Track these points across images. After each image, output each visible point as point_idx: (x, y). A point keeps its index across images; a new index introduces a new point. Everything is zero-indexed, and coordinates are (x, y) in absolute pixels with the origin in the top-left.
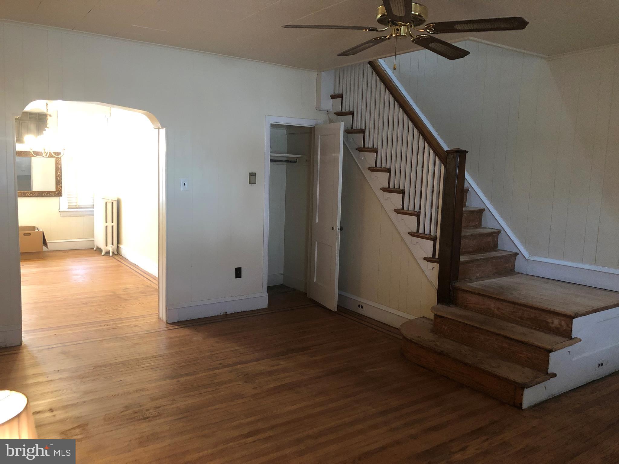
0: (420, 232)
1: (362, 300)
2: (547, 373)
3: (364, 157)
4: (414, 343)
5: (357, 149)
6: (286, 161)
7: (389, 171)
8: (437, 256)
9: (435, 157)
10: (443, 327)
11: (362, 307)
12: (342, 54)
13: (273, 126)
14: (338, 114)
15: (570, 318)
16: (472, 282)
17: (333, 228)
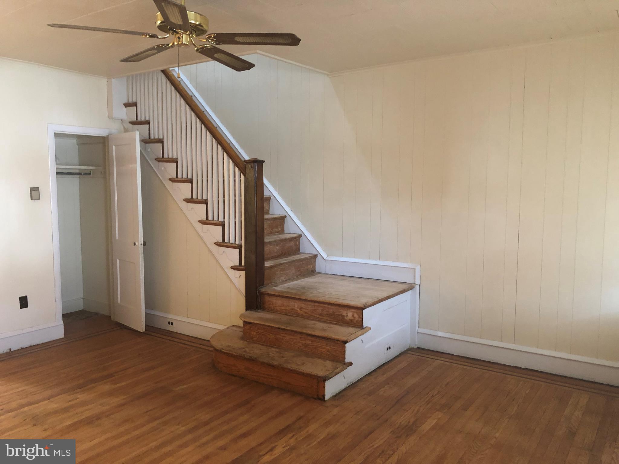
0: (226, 241)
1: (171, 317)
2: (345, 363)
3: (164, 167)
4: (224, 353)
5: (156, 159)
6: (78, 173)
7: (191, 181)
8: (243, 264)
9: (235, 167)
10: (252, 333)
11: (172, 324)
12: (126, 60)
13: (57, 135)
14: (133, 123)
15: (360, 309)
16: (277, 286)
17: (135, 244)
